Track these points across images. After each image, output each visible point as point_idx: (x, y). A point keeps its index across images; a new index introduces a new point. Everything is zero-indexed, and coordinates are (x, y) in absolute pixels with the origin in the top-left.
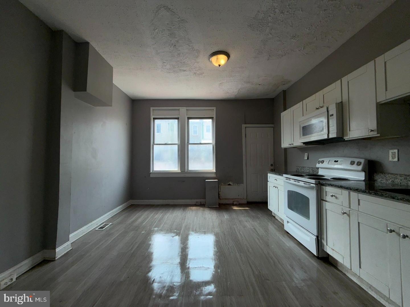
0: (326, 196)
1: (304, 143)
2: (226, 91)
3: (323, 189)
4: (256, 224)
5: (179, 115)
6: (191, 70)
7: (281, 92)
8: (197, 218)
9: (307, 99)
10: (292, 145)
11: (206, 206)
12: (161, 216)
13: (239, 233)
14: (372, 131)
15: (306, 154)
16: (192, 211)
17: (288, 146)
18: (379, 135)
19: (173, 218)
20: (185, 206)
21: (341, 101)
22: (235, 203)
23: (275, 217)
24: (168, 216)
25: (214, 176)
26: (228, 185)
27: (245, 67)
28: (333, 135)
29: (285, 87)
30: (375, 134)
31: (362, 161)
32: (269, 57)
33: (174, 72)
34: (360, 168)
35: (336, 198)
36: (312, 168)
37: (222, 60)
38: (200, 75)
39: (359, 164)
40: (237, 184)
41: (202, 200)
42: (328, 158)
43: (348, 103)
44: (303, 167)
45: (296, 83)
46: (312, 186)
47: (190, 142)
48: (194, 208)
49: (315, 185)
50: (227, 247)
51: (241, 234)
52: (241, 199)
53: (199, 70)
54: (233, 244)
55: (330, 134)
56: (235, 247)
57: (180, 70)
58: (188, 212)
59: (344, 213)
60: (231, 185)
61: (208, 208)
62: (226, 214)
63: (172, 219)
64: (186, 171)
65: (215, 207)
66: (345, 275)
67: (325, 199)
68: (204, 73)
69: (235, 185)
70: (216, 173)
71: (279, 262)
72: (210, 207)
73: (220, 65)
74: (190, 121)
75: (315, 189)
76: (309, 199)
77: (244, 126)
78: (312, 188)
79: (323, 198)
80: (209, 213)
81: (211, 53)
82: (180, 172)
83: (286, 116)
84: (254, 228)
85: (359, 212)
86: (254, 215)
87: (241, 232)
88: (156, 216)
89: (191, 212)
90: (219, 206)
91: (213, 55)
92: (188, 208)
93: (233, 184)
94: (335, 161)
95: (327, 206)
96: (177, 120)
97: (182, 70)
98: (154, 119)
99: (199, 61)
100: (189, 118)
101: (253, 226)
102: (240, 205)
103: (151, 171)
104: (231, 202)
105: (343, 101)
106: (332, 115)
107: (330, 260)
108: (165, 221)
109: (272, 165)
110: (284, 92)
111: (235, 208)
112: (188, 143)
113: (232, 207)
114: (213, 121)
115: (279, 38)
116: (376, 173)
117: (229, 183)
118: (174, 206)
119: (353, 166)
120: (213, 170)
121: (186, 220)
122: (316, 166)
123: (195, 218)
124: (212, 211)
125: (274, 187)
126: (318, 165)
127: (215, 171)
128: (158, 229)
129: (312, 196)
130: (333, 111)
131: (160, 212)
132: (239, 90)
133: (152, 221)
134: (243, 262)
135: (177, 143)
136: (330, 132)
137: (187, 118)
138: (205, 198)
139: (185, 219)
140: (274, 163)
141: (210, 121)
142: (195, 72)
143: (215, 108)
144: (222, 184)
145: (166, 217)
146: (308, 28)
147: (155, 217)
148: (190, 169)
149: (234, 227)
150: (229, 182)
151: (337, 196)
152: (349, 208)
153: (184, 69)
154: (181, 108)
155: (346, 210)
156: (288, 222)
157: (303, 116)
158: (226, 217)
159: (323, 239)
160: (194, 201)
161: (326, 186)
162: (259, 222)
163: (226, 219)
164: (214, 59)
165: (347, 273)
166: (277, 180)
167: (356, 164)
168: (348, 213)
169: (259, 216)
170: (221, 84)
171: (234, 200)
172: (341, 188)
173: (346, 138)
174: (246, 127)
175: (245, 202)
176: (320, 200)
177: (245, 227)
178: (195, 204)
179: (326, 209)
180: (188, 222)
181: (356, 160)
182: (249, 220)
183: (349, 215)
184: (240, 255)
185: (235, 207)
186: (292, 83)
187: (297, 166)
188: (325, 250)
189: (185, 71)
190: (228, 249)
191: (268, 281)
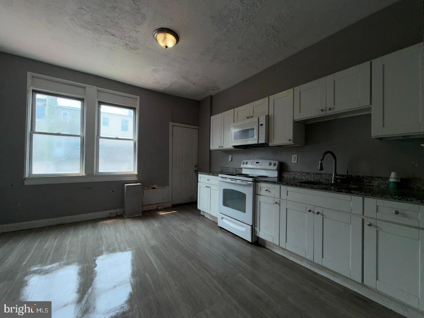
0: (260, 190)
1: (234, 146)
2: (158, 80)
3: (258, 185)
4: (191, 226)
5: (85, 95)
6: (123, 39)
7: (208, 96)
8: (120, 234)
9: (238, 108)
10: (222, 148)
11: (125, 217)
12: (55, 243)
13: (179, 239)
14: (290, 140)
15: (230, 157)
16: (108, 226)
17: (218, 148)
18: (293, 144)
19: (80, 241)
20: (94, 221)
21: (268, 114)
22: (159, 208)
23: (204, 216)
24: (69, 240)
25: (135, 179)
26: (152, 189)
27: (188, 60)
28: (262, 141)
29: (213, 93)
30: (291, 143)
31: (277, 162)
32: (213, 59)
33: (94, 30)
34: (275, 168)
35: (269, 191)
36: (235, 168)
37: (170, 41)
38: (133, 49)
39: (275, 165)
40: (162, 187)
41: (119, 210)
42: (250, 160)
43: (273, 117)
44: (227, 168)
45: (223, 91)
46: (250, 183)
47: (101, 135)
48: (109, 222)
49: (253, 183)
50: (173, 258)
51: (181, 240)
52: (166, 203)
53: (134, 42)
54: (180, 253)
55: (259, 140)
56: (182, 255)
57: (106, 31)
58: (103, 229)
59: (276, 203)
60: (155, 188)
61: (129, 219)
62: (155, 221)
63: (79, 244)
64: (95, 174)
65: (137, 215)
66: (271, 250)
67: (259, 194)
68: (139, 49)
69: (160, 188)
70: (138, 175)
71: (227, 257)
72: (130, 218)
73: (167, 47)
74: (103, 107)
75: (252, 186)
76: (246, 195)
77: (171, 124)
78: (249, 185)
79: (258, 193)
80: (134, 224)
81: (160, 28)
82: (84, 175)
83: (216, 120)
84: (191, 231)
85: (287, 201)
86: (185, 217)
87: (180, 238)
88: (47, 245)
89: (107, 229)
90: (142, 214)
91: (161, 31)
92: (99, 223)
93: (158, 187)
94: (257, 163)
95: (261, 199)
96: (80, 102)
97: (110, 33)
98: (35, 92)
99: (139, 31)
100: (101, 103)
101: (189, 229)
102: (166, 209)
103: (27, 175)
104: (155, 207)
105: (270, 115)
106: (262, 125)
107: (259, 243)
108: (68, 249)
109: (196, 166)
110: (211, 97)
111: (162, 213)
112: (98, 136)
113: (159, 213)
114: (136, 113)
115: (229, 43)
116: (284, 171)
117: (153, 187)
118: (76, 224)
119: (271, 166)
120: (133, 172)
121: (104, 239)
122: (241, 166)
123: (117, 234)
124: (136, 222)
125: (206, 187)
126: (242, 166)
127: (136, 173)
128: (60, 264)
129: (248, 192)
130: (263, 121)
131: (51, 237)
132: (172, 83)
133: (41, 254)
134: (198, 269)
135: (79, 134)
136: (260, 139)
137: (97, 103)
139: (102, 239)
140: (198, 164)
141: (131, 111)
142: (127, 42)
143: (139, 97)
144: (146, 188)
145: (68, 242)
146: (252, 45)
147: (45, 248)
148: (100, 171)
149: (171, 235)
150: (154, 185)
151: (270, 190)
152: (279, 198)
153: (114, 32)
154: (89, 86)
155: (278, 200)
156: (222, 218)
157: (234, 123)
158: (156, 225)
159: (256, 227)
160: (106, 213)
161: (260, 183)
162: (192, 223)
163: (157, 227)
164: (160, 37)
165: (274, 249)
166: (209, 180)
167: (273, 165)
168: (278, 202)
169: (190, 217)
170: (155, 70)
171: (159, 205)
172: (275, 183)
173: (270, 144)
174: (173, 126)
175: (169, 205)
176: (255, 194)
177: (182, 232)
178: (109, 216)
179: (260, 202)
180: (109, 242)
181: (273, 162)
182: (183, 223)
183: (279, 205)
184: (192, 263)
185: (160, 212)
186: (220, 90)
187: (221, 167)
188: (258, 235)
189: (113, 35)
190: (175, 260)
191: (227, 278)
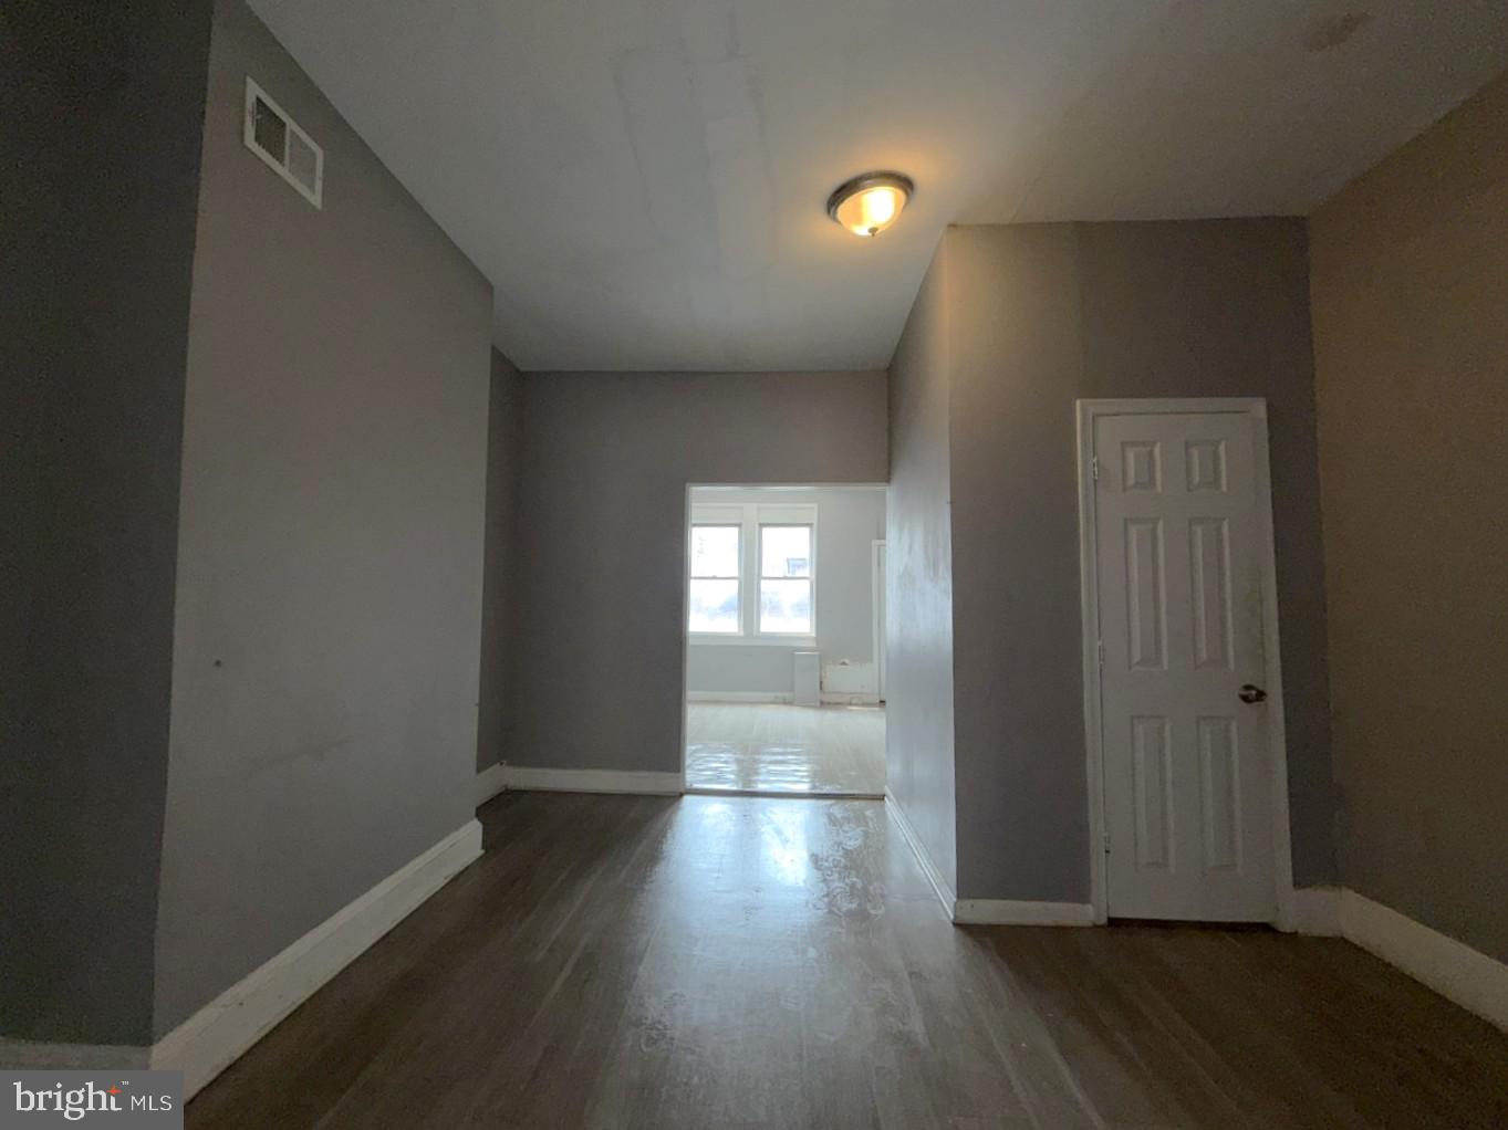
5: (742, 518)
11: (794, 704)
22: (853, 701)
25: (812, 644)
26: (841, 664)
40: (859, 663)
41: (786, 695)
47: (764, 574)
52: (861, 693)
60: (847, 665)
64: (755, 634)
65: (812, 704)
69: (856, 665)
70: (816, 638)
74: (765, 530)
77: (875, 543)
82: (742, 634)
90: (821, 705)
93: (852, 662)
96: (735, 530)
100: (762, 525)
102: (865, 705)
104: (846, 699)
112: (759, 576)
113: (849, 707)
114: (812, 531)
117: (842, 661)
120: (809, 632)
127: (814, 635)
135: (736, 576)
137: (758, 526)
138: (792, 689)
141: (806, 530)
143: (817, 504)
144: (829, 661)
148: (762, 630)
150: (843, 658)
160: (770, 695)
171: (853, 696)
174: (880, 548)
178: (773, 701)
185: (853, 707)
